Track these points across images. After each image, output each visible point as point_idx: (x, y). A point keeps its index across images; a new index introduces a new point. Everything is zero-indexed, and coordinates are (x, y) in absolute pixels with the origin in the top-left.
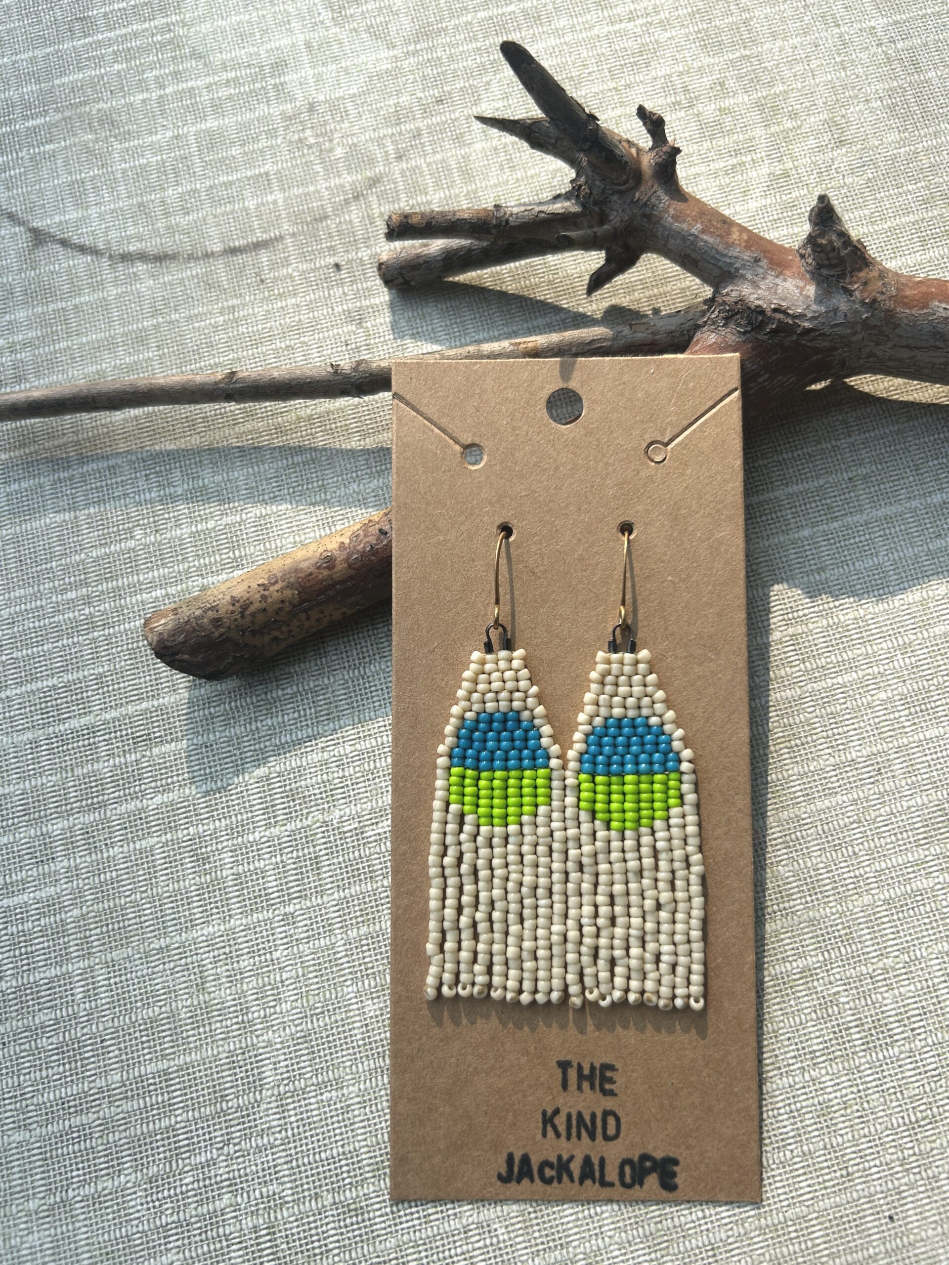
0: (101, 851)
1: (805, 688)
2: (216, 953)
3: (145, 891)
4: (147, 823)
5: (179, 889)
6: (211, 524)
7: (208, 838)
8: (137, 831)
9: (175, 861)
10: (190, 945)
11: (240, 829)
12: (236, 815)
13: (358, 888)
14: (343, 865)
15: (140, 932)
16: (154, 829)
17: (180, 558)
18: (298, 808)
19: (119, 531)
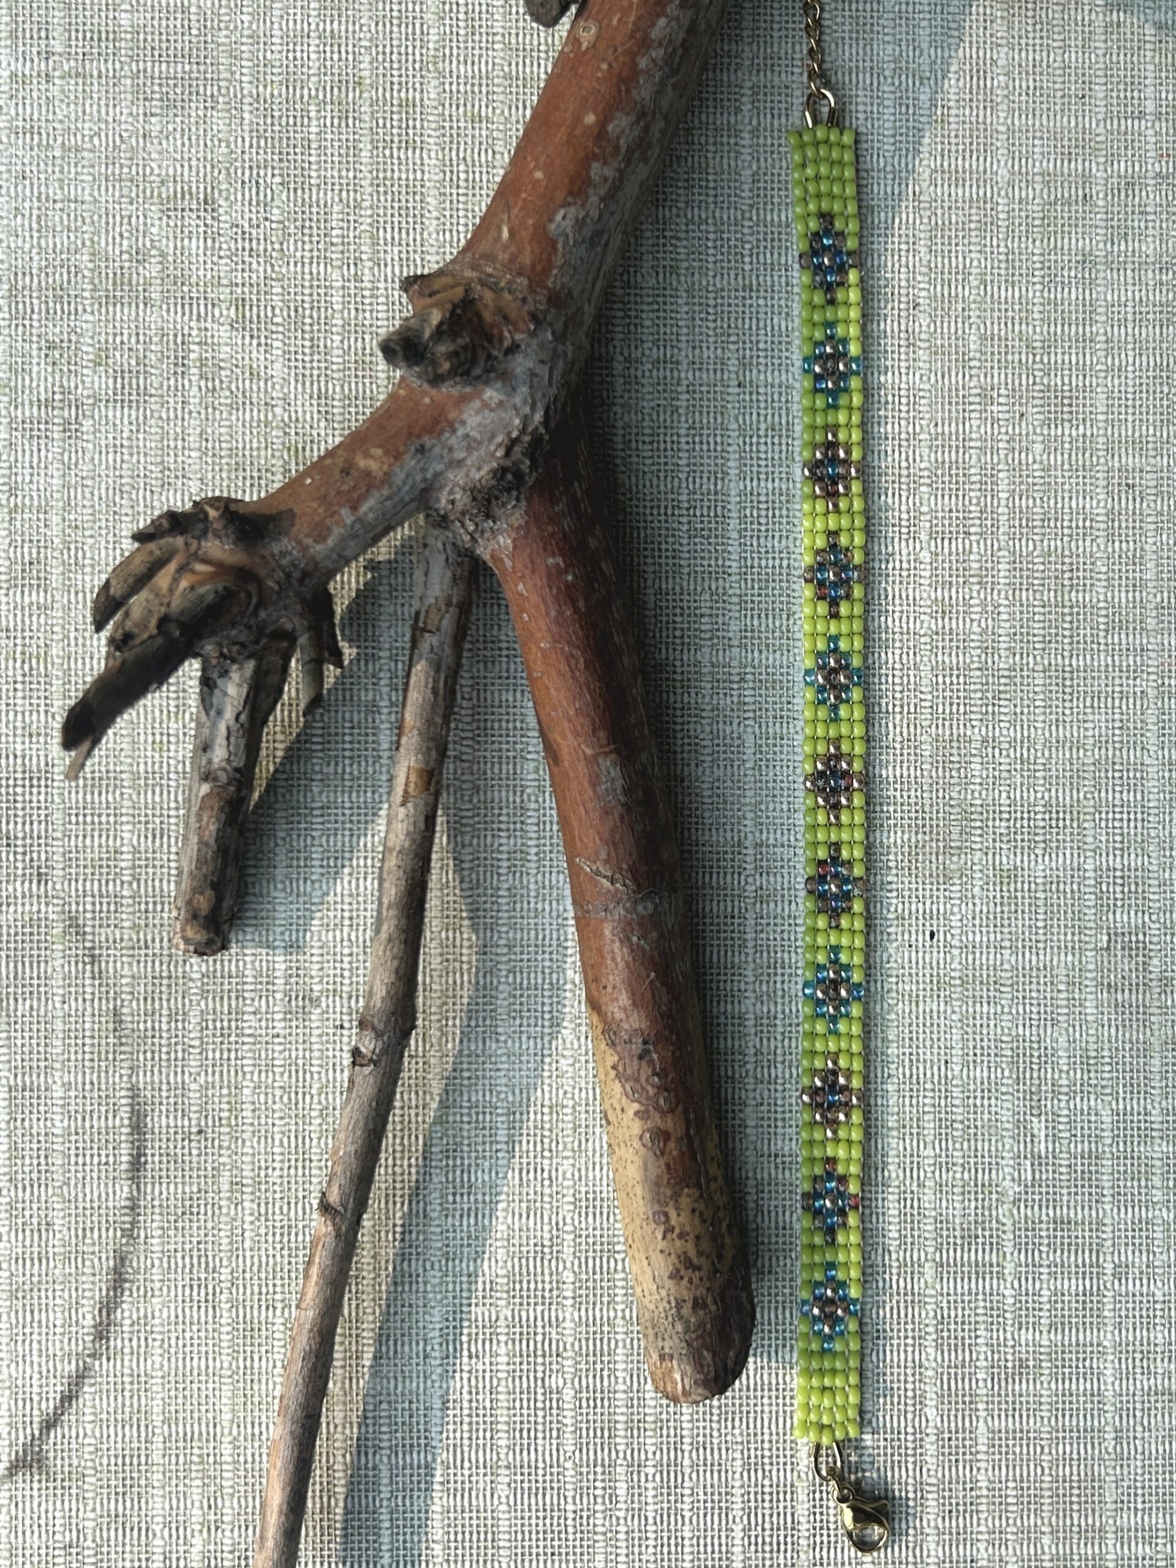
0: (978, 1497)
1: (1003, 544)
2: (1138, 1370)
3: (1042, 1447)
4: (957, 1432)
5: (1050, 1404)
6: (567, 1276)
7: (996, 1356)
8: (964, 1446)
9: (1014, 1403)
10: (1121, 1402)
11: (995, 1313)
12: (976, 1315)
13: (1105, 1177)
14: (1073, 1190)
15: (1090, 1462)
16: (967, 1425)
17: (606, 1329)
18: (987, 1233)
19: (544, 1409)
